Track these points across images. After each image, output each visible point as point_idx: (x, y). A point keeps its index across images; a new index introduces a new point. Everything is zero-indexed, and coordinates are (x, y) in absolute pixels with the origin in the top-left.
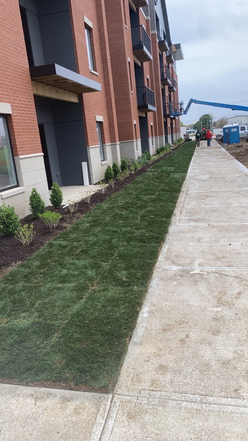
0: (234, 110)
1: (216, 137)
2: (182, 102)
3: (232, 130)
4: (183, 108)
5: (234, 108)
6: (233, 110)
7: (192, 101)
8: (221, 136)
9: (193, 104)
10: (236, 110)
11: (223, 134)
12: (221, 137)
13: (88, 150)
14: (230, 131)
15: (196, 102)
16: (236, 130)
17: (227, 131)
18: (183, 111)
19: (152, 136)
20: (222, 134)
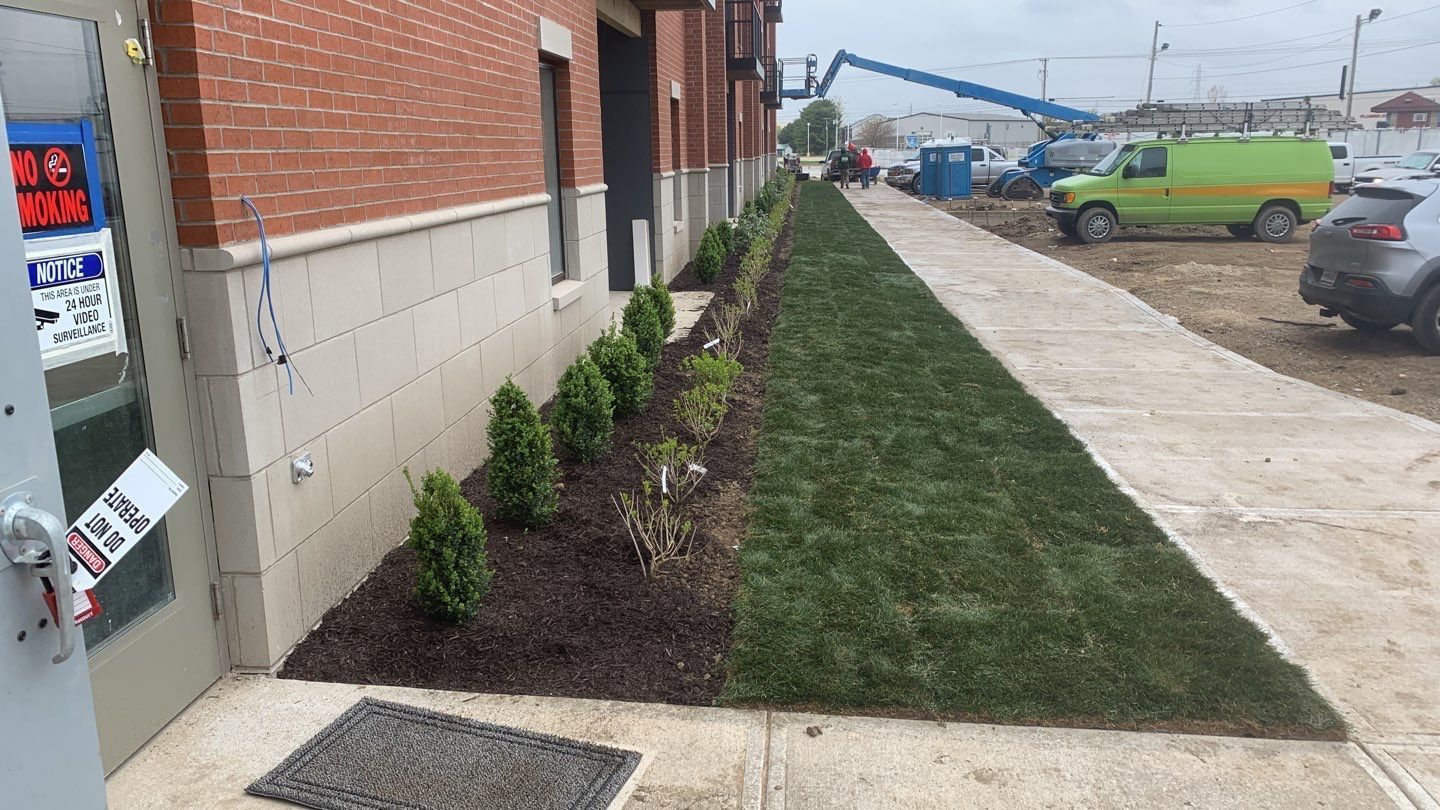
0: (964, 96)
1: (889, 174)
2: (814, 59)
3: (952, 158)
4: (814, 78)
5: (963, 89)
6: (959, 96)
7: (842, 57)
8: (909, 171)
9: (845, 67)
10: (968, 96)
11: (919, 167)
12: (910, 177)
13: (654, 182)
14: (945, 158)
15: (853, 61)
16: (961, 157)
17: (932, 158)
18: (815, 85)
19: (766, 152)
20: (916, 166)
